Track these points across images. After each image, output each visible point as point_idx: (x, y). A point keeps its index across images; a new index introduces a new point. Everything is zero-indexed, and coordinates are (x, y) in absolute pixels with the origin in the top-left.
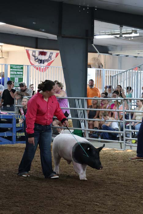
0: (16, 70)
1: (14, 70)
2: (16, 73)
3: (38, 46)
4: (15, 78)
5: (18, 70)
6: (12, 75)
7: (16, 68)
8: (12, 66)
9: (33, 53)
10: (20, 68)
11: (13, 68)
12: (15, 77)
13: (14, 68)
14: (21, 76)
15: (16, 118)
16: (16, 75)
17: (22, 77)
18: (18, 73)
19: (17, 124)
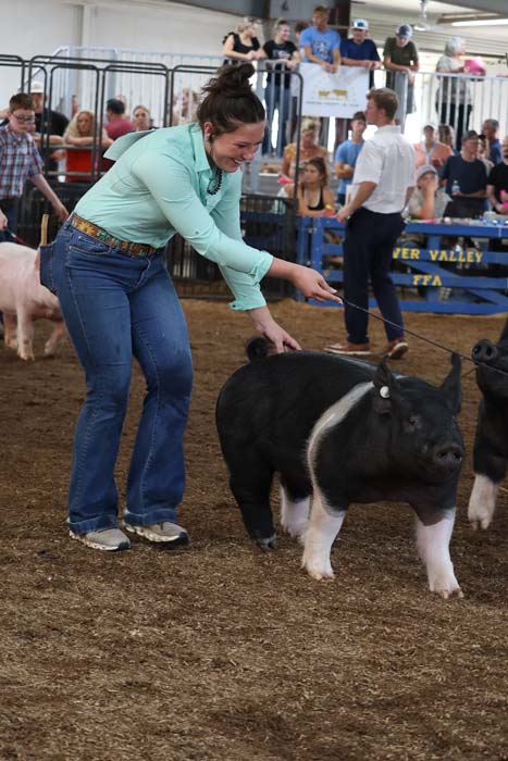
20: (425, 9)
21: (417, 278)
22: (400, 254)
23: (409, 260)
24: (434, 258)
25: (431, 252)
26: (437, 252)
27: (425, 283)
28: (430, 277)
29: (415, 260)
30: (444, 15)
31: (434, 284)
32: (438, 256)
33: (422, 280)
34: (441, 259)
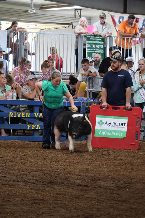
0: (95, 42)
1: (91, 42)
2: (94, 47)
3: (128, 11)
4: (93, 54)
5: (97, 42)
6: (89, 49)
7: (94, 39)
8: (90, 37)
9: (119, 20)
10: (100, 40)
11: (90, 39)
12: (93, 52)
13: (92, 39)
14: (101, 50)
15: (86, 106)
16: (95, 50)
17: (103, 52)
18: (97, 46)
19: (87, 114)
20: (33, 3)
21: (29, 126)
22: (21, 115)
23: (25, 118)
24: (36, 117)
25: (35, 114)
26: (38, 114)
27: (33, 128)
28: (35, 125)
29: (28, 117)
30: (43, 5)
31: (37, 128)
32: (39, 115)
33: (32, 127)
34: (40, 117)
